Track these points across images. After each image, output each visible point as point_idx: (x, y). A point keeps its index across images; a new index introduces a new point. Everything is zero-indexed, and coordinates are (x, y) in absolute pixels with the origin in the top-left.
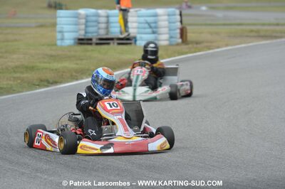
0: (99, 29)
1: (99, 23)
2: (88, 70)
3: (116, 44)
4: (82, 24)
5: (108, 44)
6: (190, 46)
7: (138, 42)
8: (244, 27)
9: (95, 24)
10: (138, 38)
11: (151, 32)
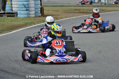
3: (6, 16)
5: (2, 16)
10: (18, 13)
11: (26, 10)
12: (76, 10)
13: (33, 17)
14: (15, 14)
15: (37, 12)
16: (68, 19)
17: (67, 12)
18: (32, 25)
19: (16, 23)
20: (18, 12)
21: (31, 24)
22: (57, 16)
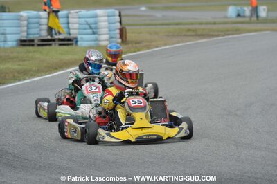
0: (40, 30)
1: (40, 25)
2: (30, 71)
3: (57, 45)
4: (24, 26)
5: (50, 45)
6: (130, 45)
7: (79, 43)
8: (182, 27)
9: (36, 25)
11: (91, 33)
12: (189, 30)
14: (72, 41)
15: (114, 36)
17: (172, 35)
22: (150, 42)
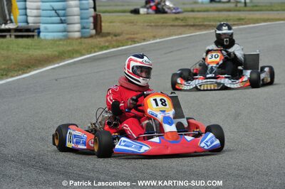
3: (13, 37)
5: (4, 36)
10: (42, 29)
11: (59, 21)
13: (77, 39)
14: (33, 31)
15: (87, 26)
16: (158, 40)
17: (156, 26)
18: (76, 58)
19: (37, 53)
20: (42, 27)
21: (72, 54)
22: (134, 34)
